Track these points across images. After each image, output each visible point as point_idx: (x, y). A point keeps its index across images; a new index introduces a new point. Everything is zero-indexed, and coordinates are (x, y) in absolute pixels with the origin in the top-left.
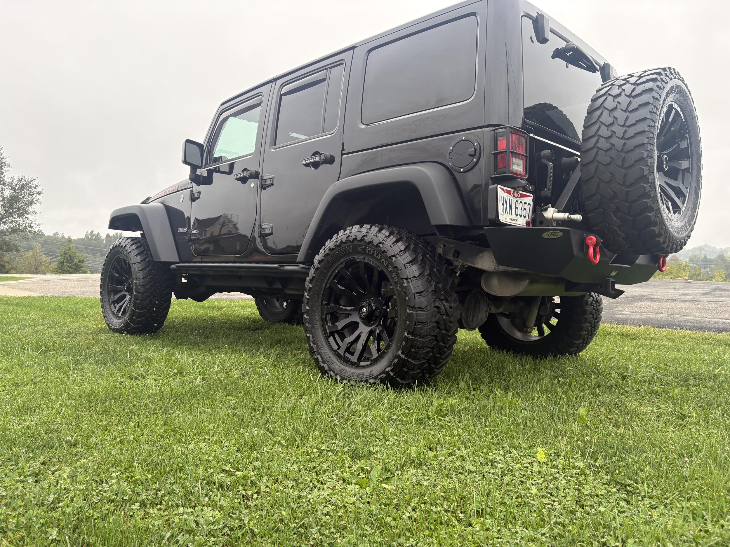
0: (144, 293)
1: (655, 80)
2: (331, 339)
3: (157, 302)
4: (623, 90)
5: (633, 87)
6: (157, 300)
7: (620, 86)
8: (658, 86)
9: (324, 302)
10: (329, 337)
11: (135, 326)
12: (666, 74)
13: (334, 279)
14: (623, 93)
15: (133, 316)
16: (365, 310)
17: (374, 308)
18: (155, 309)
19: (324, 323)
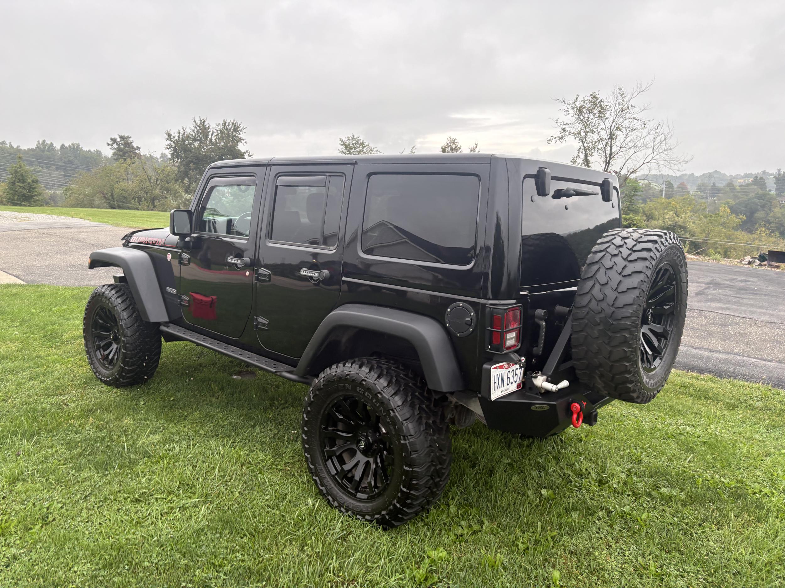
0: (133, 350)
1: (655, 242)
2: (329, 463)
3: (147, 358)
4: (626, 243)
5: (635, 243)
6: (147, 355)
7: (623, 238)
8: (656, 248)
9: (323, 426)
10: (328, 460)
11: (125, 381)
12: (666, 238)
13: (333, 407)
14: (625, 246)
15: (122, 372)
16: (362, 443)
17: (371, 441)
18: (144, 364)
19: (323, 446)
